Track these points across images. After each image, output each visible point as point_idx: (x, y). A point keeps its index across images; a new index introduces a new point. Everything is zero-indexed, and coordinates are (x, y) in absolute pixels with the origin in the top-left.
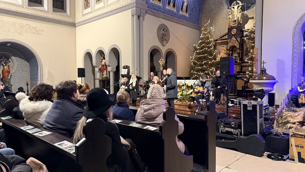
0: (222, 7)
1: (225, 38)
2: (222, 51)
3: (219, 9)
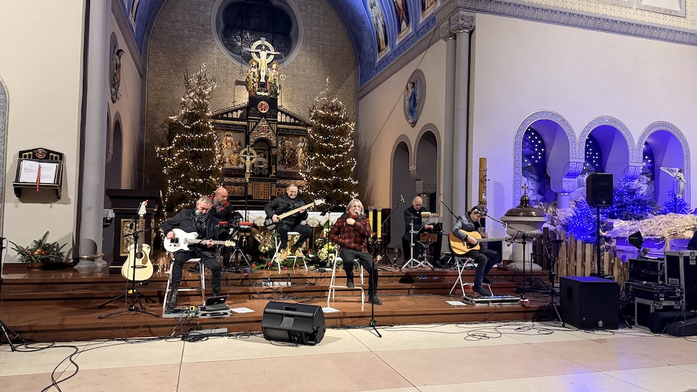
0: (208, 41)
1: (235, 116)
2: (225, 146)
3: (201, 42)
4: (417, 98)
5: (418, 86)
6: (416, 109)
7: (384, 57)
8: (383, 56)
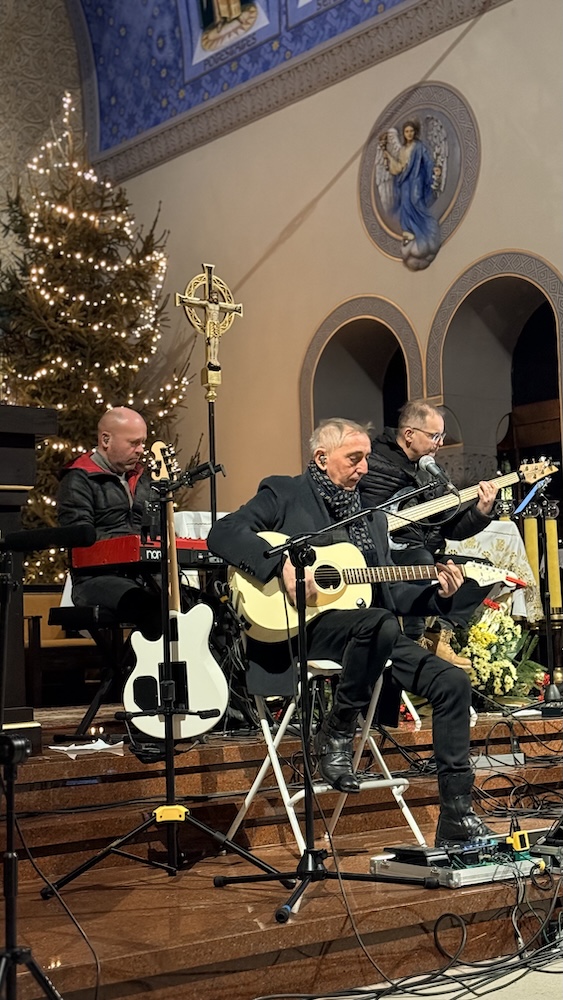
4: (440, 174)
5: (436, 133)
6: (433, 210)
7: (237, 45)
8: (227, 42)
